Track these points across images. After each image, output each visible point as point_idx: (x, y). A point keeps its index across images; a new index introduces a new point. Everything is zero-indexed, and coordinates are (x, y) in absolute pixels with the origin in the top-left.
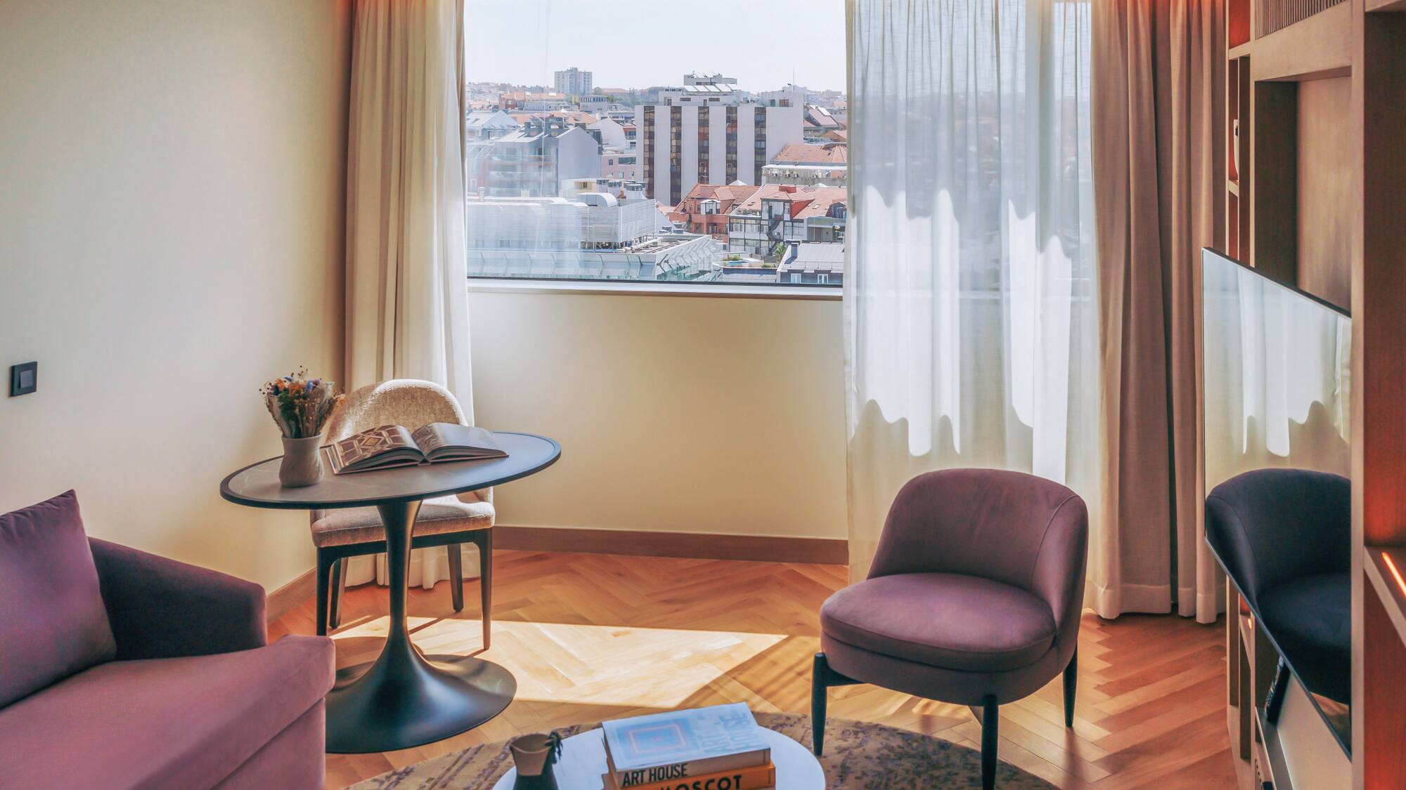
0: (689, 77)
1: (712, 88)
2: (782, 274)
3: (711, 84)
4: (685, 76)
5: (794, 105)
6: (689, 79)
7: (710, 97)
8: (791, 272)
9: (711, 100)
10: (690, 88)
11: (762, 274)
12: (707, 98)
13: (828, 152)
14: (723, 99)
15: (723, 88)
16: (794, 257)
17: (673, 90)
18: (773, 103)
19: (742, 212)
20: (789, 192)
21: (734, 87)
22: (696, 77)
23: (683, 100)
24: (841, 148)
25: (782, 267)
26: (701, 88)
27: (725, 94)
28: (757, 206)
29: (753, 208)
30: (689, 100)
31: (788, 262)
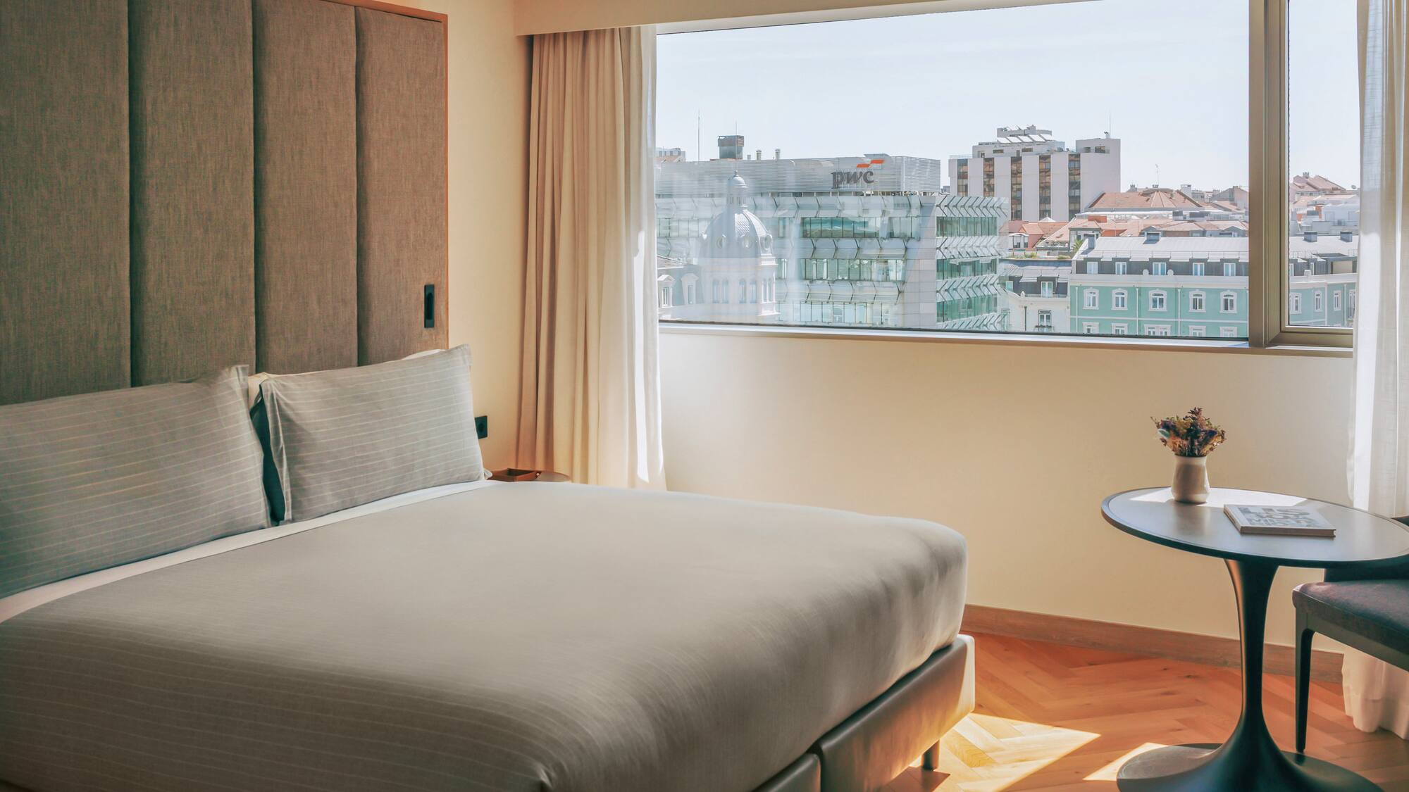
0: (1002, 130)
1: (1026, 139)
2: (1078, 262)
3: (1025, 135)
4: (998, 129)
5: (1111, 152)
6: (1002, 132)
7: (1023, 147)
8: (1087, 260)
9: (1024, 150)
10: (1003, 140)
11: (1057, 267)
12: (1020, 149)
13: (1146, 198)
14: (1036, 149)
15: (1037, 138)
16: (1091, 248)
17: (987, 144)
18: (1088, 150)
19: (1050, 243)
20: (1099, 222)
21: (1047, 137)
22: (1009, 130)
23: (995, 152)
24: (1161, 193)
25: (1078, 256)
26: (1014, 140)
27: (1039, 143)
28: (1065, 238)
29: (1062, 239)
30: (1001, 151)
31: (1085, 252)
